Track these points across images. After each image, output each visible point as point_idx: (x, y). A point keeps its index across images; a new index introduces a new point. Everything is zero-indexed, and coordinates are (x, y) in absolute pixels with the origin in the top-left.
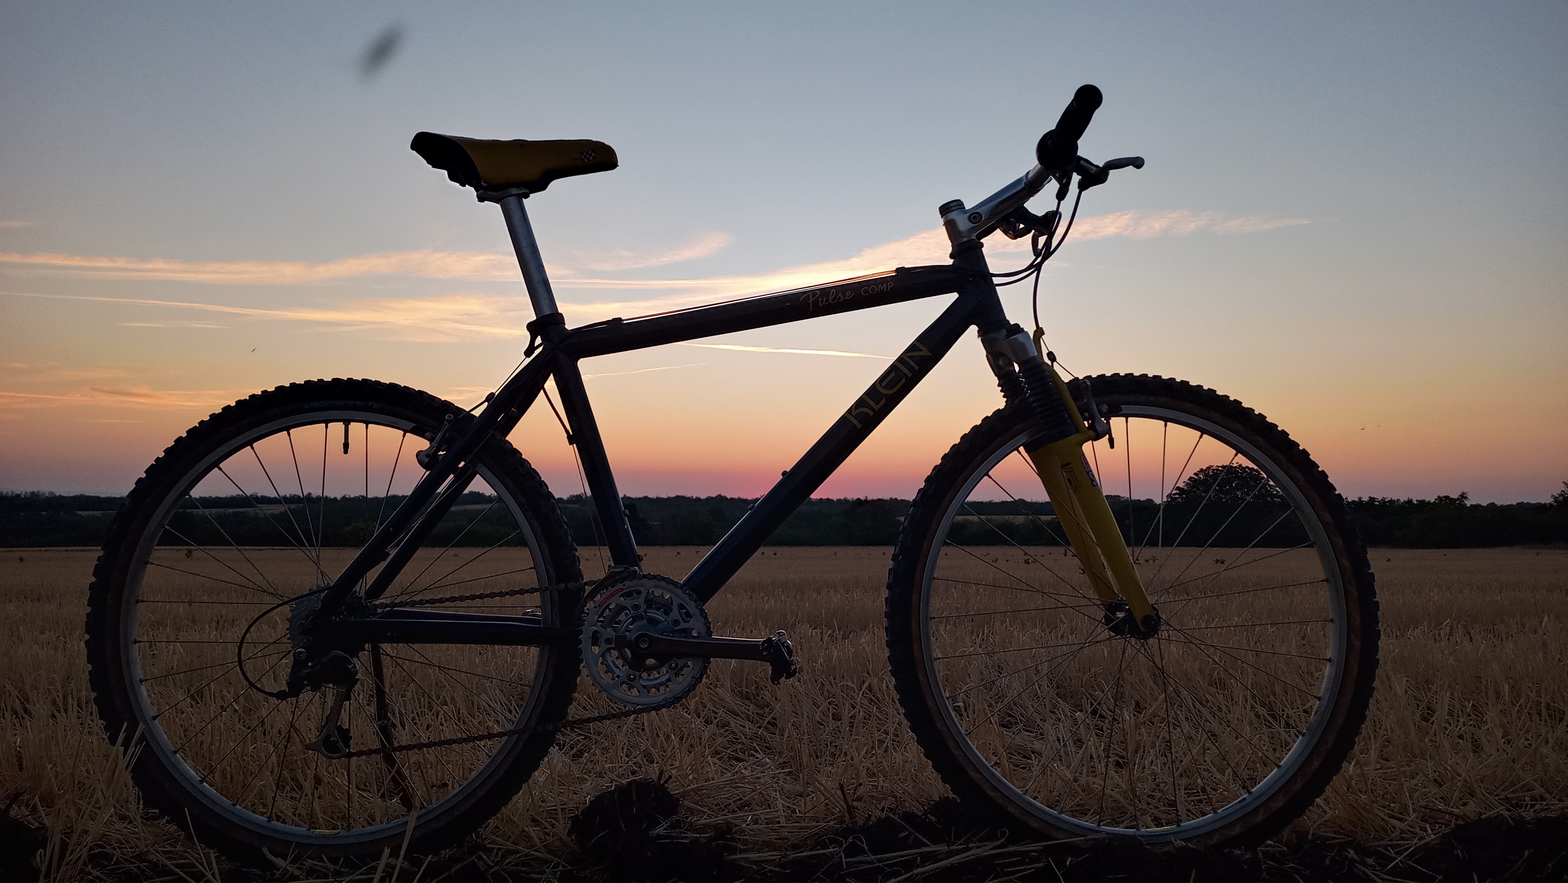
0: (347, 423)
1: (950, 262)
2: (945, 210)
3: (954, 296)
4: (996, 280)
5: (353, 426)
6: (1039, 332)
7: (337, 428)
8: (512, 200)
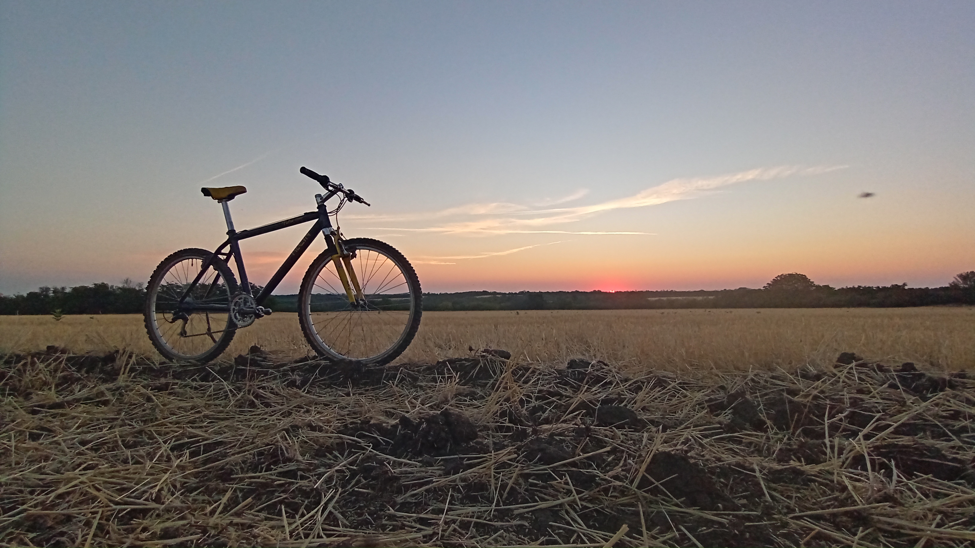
0: (192, 259)
1: (317, 210)
2: (316, 196)
3: (317, 220)
4: (329, 214)
5: (194, 260)
6: (339, 228)
7: (191, 260)
8: (224, 202)
